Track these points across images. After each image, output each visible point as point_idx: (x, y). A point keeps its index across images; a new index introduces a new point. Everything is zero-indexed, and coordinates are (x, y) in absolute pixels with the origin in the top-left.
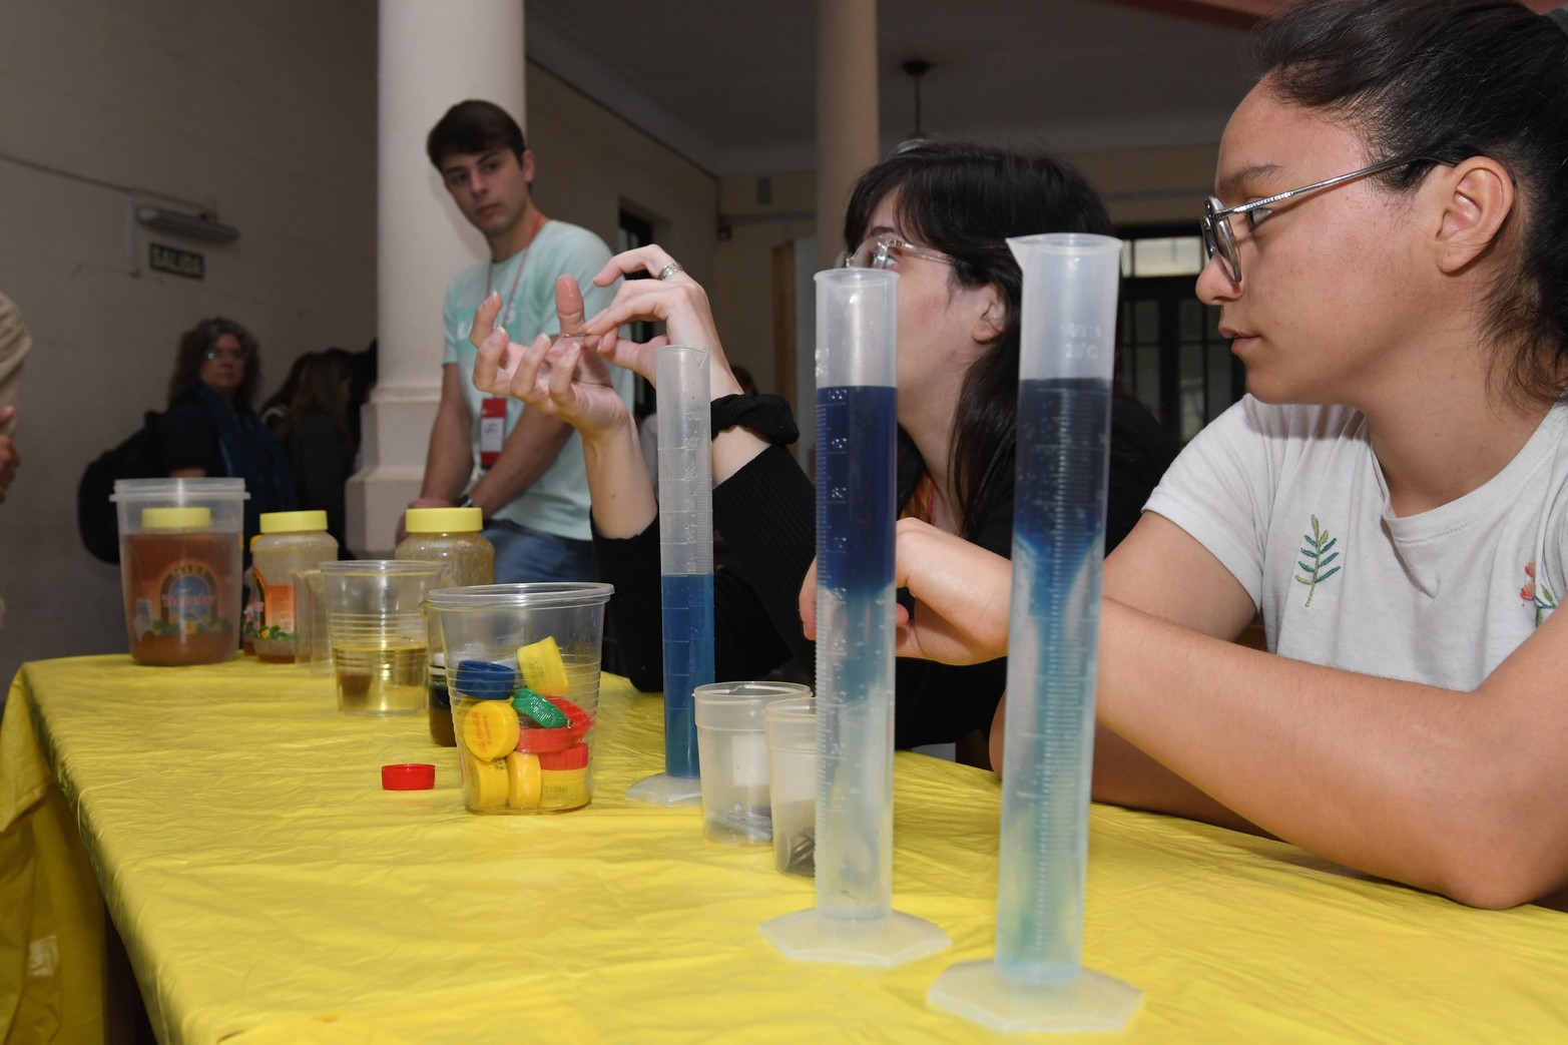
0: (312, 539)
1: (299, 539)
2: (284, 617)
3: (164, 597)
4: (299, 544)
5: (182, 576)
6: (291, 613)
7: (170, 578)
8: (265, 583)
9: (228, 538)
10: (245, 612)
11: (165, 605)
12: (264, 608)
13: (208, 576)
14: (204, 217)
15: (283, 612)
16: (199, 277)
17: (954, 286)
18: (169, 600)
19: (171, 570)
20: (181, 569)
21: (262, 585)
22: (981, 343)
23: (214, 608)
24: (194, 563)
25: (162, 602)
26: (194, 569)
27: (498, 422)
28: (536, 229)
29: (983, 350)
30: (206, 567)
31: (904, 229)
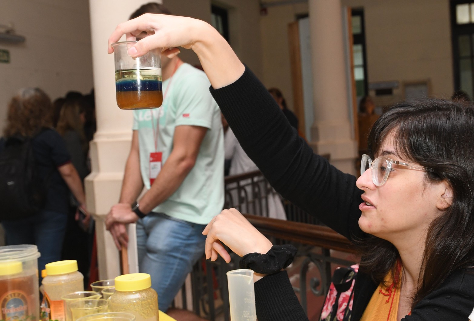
0: (71, 277)
1: (64, 278)
2: (60, 315)
3: (3, 309)
4: (64, 281)
5: (10, 299)
6: (63, 313)
7: (5, 300)
8: (50, 300)
9: (31, 279)
10: (42, 307)
11: (4, 313)
12: (50, 311)
13: (23, 297)
14: (8, 32)
15: (59, 313)
16: (7, 61)
17: (427, 182)
18: (6, 311)
19: (5, 296)
20: (10, 295)
21: (49, 300)
22: (439, 209)
23: (27, 312)
24: (16, 292)
25: (2, 311)
26: (16, 295)
27: (158, 164)
28: (176, 68)
29: (440, 214)
30: (22, 293)
31: (399, 153)
